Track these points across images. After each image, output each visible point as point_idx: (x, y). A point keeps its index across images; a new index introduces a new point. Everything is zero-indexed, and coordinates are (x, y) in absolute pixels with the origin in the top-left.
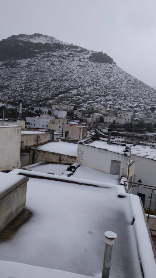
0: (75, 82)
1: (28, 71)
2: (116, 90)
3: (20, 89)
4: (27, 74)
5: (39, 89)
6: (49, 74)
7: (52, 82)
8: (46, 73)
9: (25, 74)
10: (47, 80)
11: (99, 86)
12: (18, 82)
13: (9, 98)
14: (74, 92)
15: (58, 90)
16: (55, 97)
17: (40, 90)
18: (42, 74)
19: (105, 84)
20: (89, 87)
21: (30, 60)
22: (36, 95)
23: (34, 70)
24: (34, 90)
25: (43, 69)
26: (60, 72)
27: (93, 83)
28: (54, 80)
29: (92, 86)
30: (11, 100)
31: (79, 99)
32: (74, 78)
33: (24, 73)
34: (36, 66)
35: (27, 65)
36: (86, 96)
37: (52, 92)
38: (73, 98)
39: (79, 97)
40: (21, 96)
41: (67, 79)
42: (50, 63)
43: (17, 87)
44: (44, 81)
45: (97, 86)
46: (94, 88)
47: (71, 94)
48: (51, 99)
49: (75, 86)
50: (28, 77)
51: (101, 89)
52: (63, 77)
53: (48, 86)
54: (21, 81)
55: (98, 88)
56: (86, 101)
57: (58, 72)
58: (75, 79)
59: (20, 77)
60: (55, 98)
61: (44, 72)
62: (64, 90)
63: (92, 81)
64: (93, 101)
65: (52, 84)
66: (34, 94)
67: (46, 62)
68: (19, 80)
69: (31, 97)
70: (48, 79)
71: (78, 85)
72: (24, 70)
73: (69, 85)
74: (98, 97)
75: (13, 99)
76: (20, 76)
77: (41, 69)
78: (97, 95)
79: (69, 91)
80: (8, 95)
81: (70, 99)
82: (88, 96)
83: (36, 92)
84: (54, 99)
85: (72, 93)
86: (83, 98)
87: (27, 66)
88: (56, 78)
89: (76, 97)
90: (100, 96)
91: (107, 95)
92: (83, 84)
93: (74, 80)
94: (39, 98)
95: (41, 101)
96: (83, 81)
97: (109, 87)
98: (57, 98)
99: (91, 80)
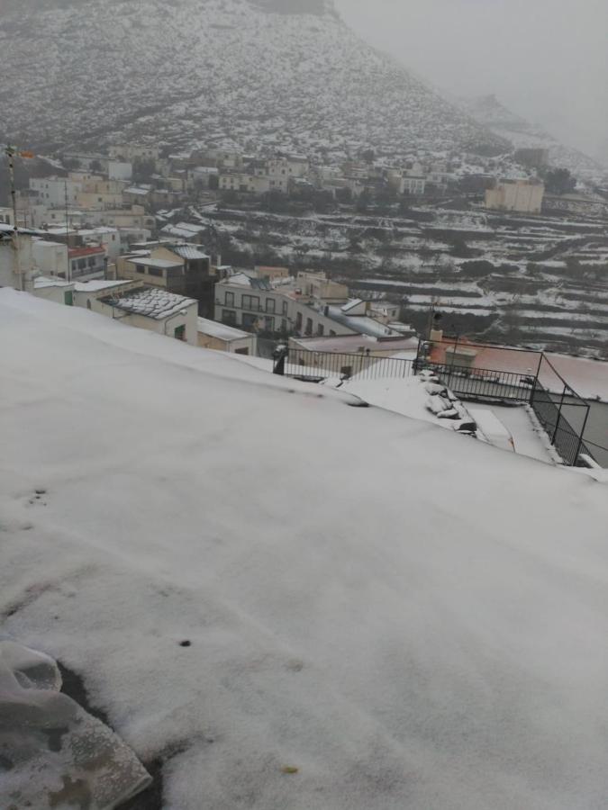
0: (190, 78)
1: (67, 49)
2: (304, 99)
3: (39, 103)
4: (64, 56)
5: (90, 101)
6: (122, 56)
7: (125, 82)
8: (116, 54)
9: (58, 57)
10: (116, 75)
11: (256, 89)
12: (37, 83)
13: (10, 130)
14: (180, 109)
15: (138, 104)
16: (127, 123)
17: (92, 104)
18: (105, 57)
19: (276, 84)
20: (226, 93)
21: (76, 11)
22: (79, 119)
23: (83, 45)
24: (75, 106)
25: (107, 41)
26: (154, 49)
27: (244, 81)
28: (134, 74)
29: (236, 91)
30: (13, 135)
31: (184, 130)
32: (190, 66)
33: (57, 53)
34: (92, 32)
35: (66, 27)
36: (209, 120)
37: (122, 109)
38: (170, 127)
39: (190, 123)
40: (39, 123)
41: (170, 70)
42: (130, 19)
43: (34, 97)
44: (104, 78)
45: (251, 88)
46: (241, 96)
47: (169, 115)
48: (115, 130)
49: (187, 91)
50: (64, 67)
51: (259, 99)
52: (160, 65)
53: (113, 93)
54: (44, 80)
55: (253, 94)
56: (202, 133)
57: (150, 48)
58: (192, 71)
59: (43, 67)
60: (125, 126)
61: (112, 51)
62: (155, 104)
63: (242, 76)
64: (223, 135)
65: (127, 86)
66: (74, 116)
67: (120, 18)
68: (41, 75)
69: (66, 125)
70: (118, 71)
71: (196, 87)
72: (55, 46)
73: (171, 88)
74: (242, 122)
75: (18, 132)
76: (43, 63)
77: (103, 40)
78: (241, 117)
79: (165, 106)
80: (9, 120)
81: (163, 129)
82: (216, 120)
83: (81, 111)
84: (122, 129)
85: (173, 113)
86: (197, 126)
87: (65, 32)
88: (139, 69)
89: (180, 124)
90: (249, 118)
91: (272, 116)
92: (214, 85)
93: (189, 73)
94: (83, 129)
95: (87, 135)
96: (216, 75)
97: (285, 91)
98: (130, 126)
99: (240, 72)
